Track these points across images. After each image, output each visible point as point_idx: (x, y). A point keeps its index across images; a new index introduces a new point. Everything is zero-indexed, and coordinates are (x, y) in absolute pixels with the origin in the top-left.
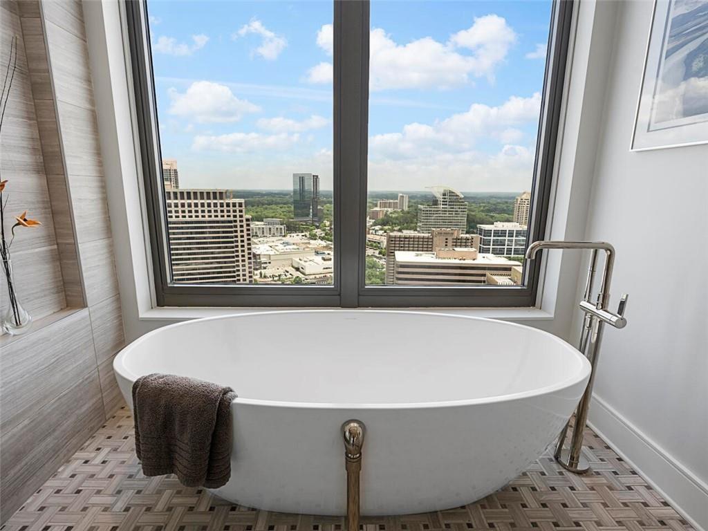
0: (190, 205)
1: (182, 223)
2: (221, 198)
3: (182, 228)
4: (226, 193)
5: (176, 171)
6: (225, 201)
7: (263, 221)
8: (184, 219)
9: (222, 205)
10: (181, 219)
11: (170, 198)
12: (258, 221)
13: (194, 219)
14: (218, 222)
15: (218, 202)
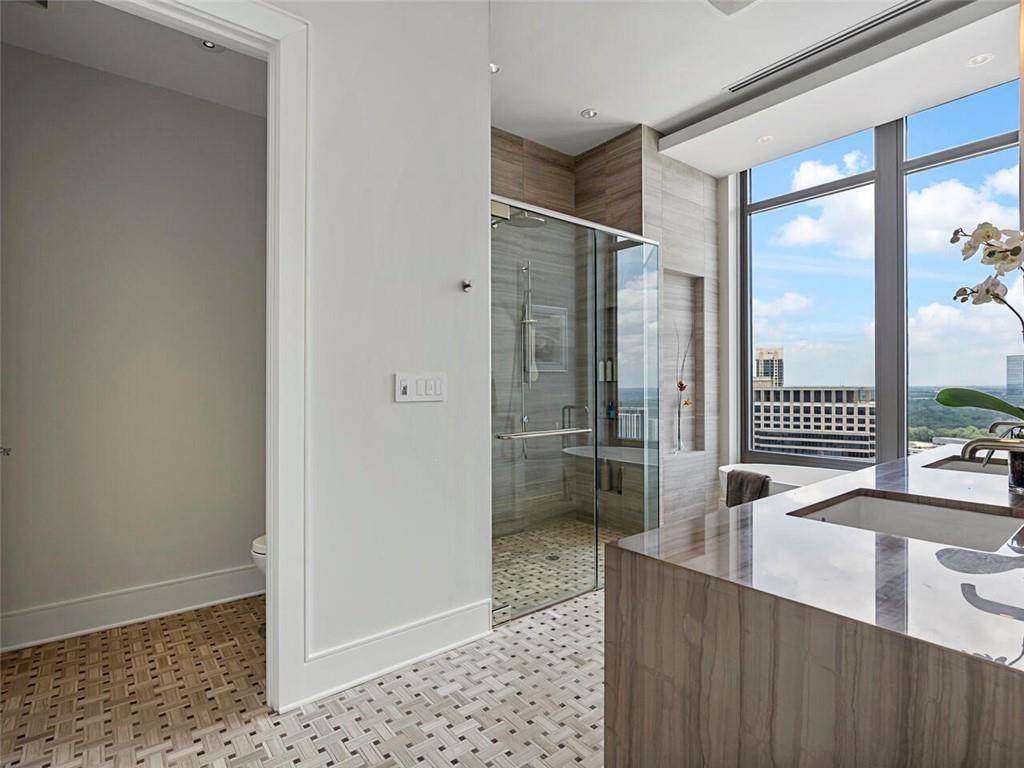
0: (797, 410)
1: (783, 435)
2: (850, 400)
3: (783, 443)
4: (859, 391)
5: (780, 362)
6: (856, 406)
7: (931, 441)
8: (787, 430)
9: (850, 411)
10: (782, 429)
11: (759, 399)
12: (920, 440)
13: (802, 430)
14: (841, 437)
15: (845, 406)
